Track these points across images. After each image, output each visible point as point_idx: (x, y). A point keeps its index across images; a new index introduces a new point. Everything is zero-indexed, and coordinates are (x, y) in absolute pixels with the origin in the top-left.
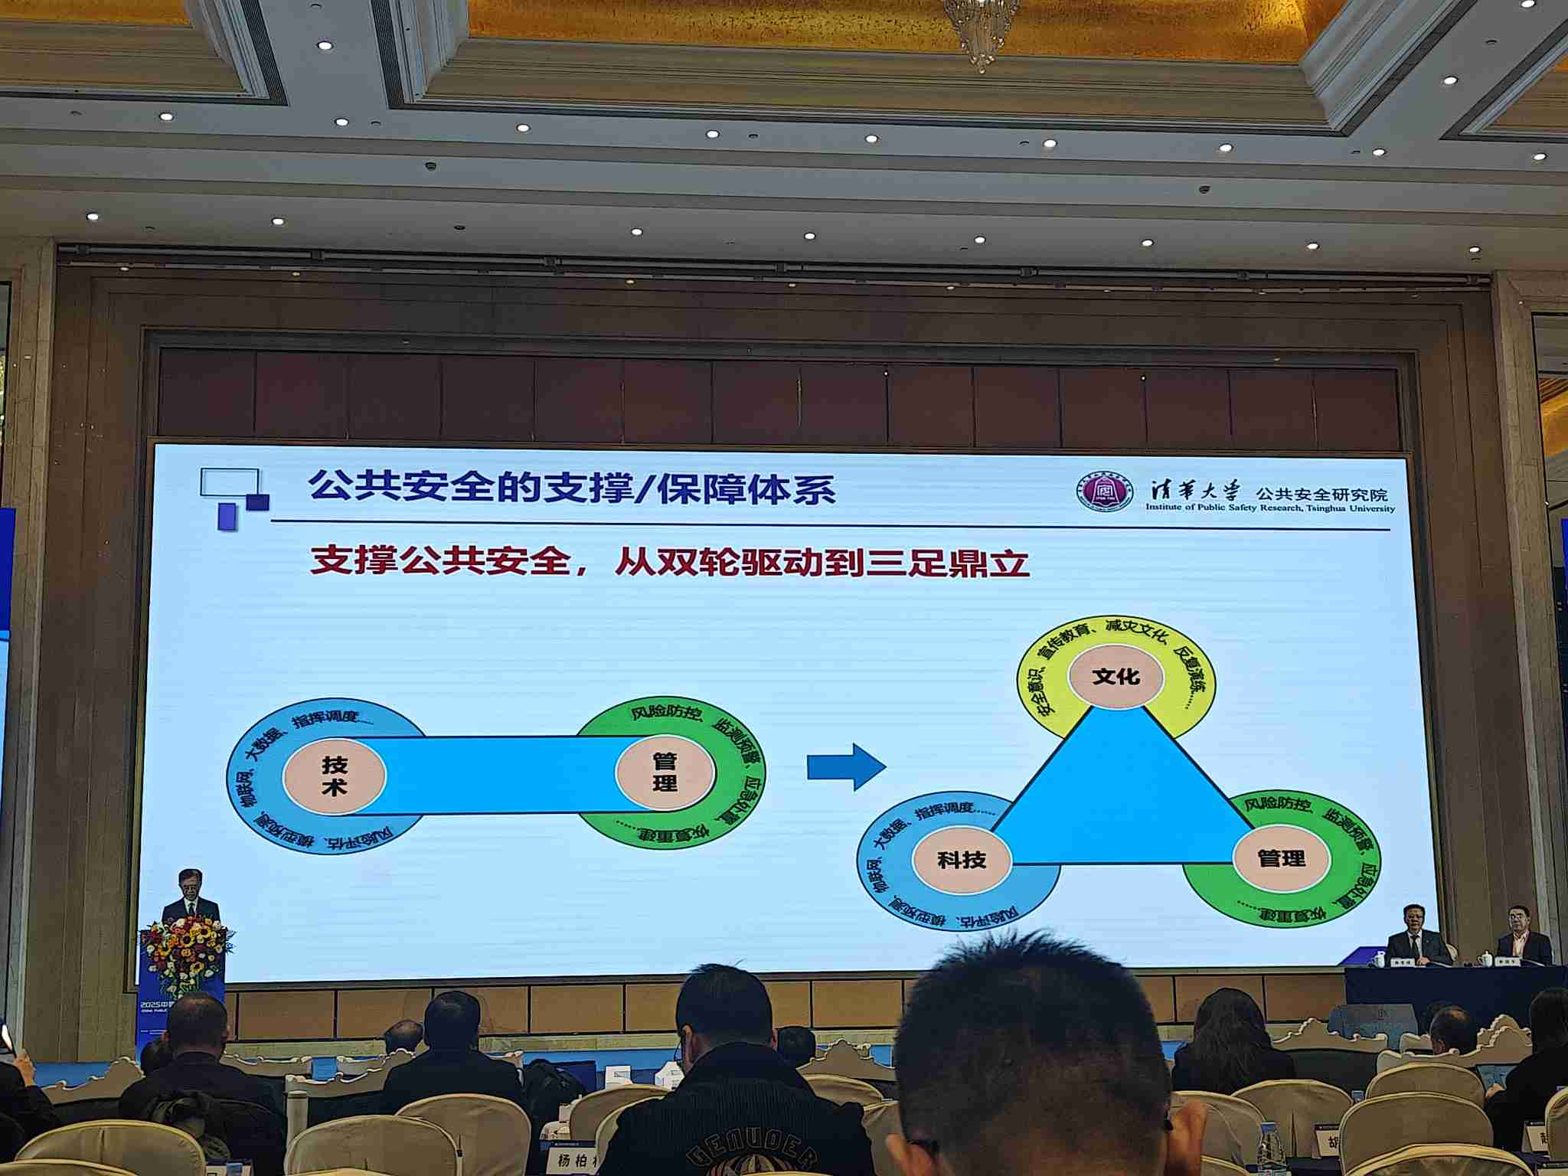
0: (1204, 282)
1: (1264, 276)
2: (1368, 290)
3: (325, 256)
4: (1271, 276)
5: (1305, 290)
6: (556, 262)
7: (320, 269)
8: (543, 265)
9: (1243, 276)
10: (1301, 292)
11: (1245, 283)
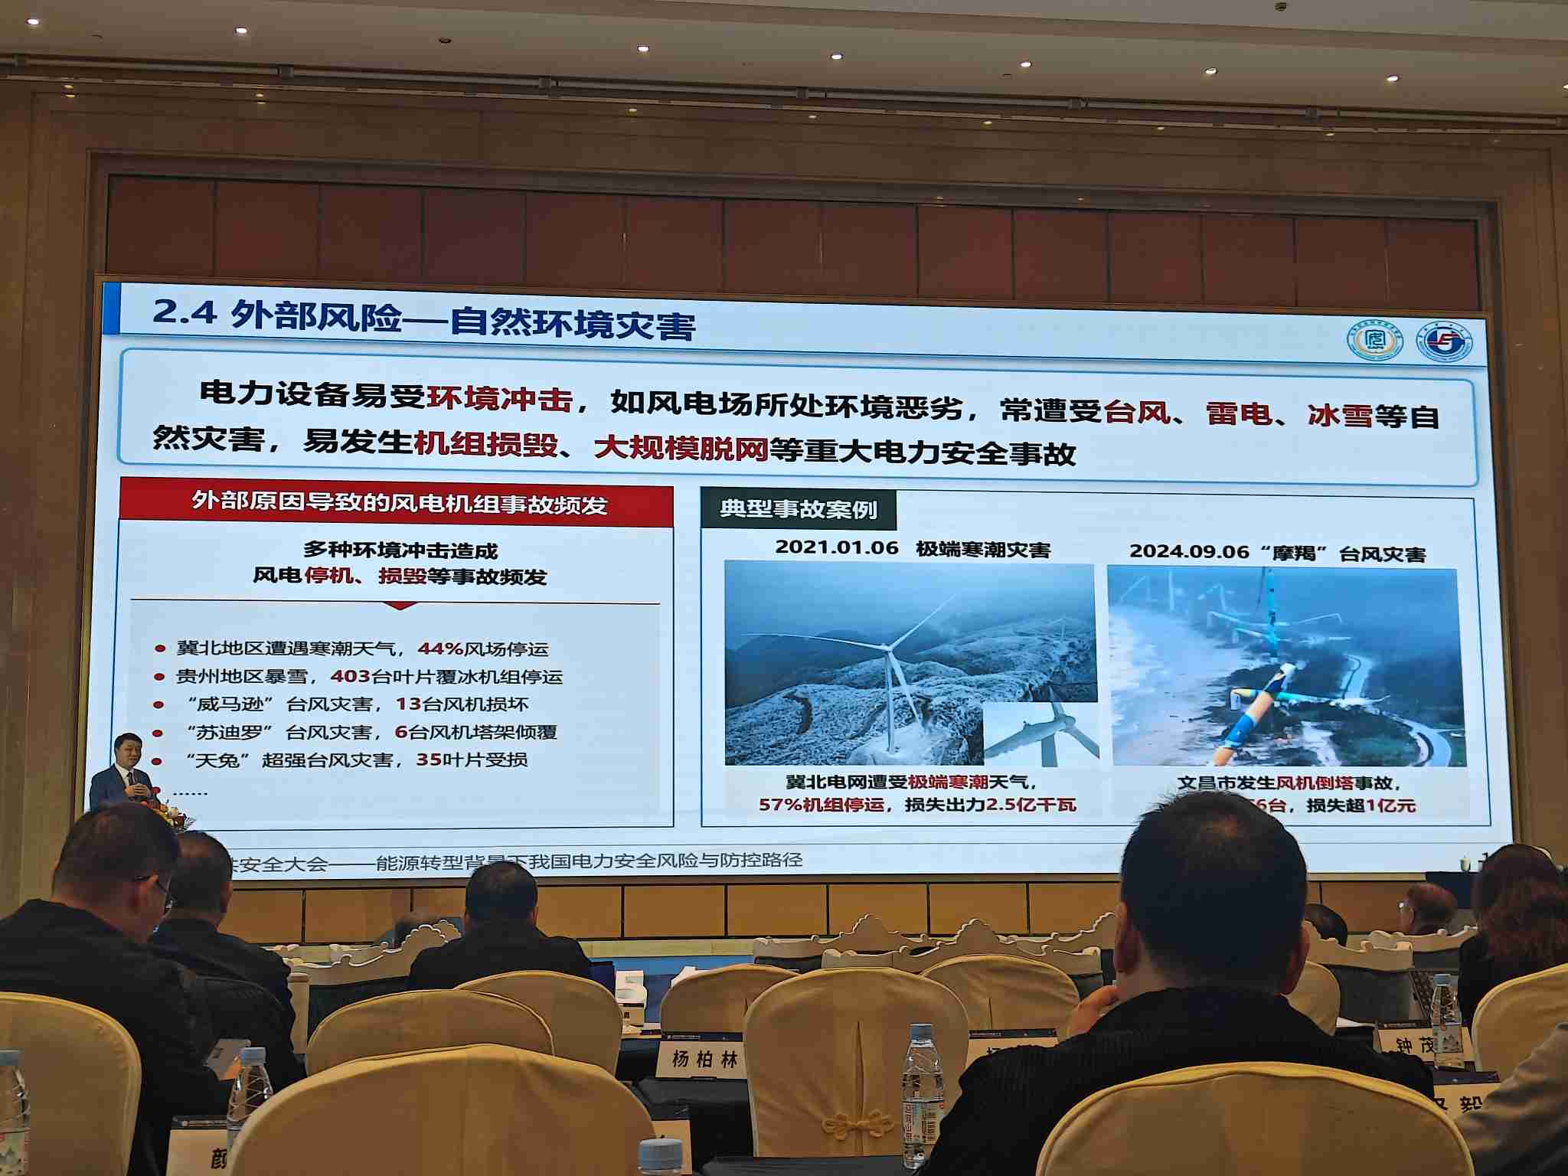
0: (1267, 118)
1: (1334, 113)
2: (1449, 131)
3: (293, 72)
4: (1343, 114)
5: (1381, 130)
6: (552, 84)
7: (286, 87)
8: (536, 87)
9: (1311, 113)
10: (1375, 132)
11: (1311, 120)
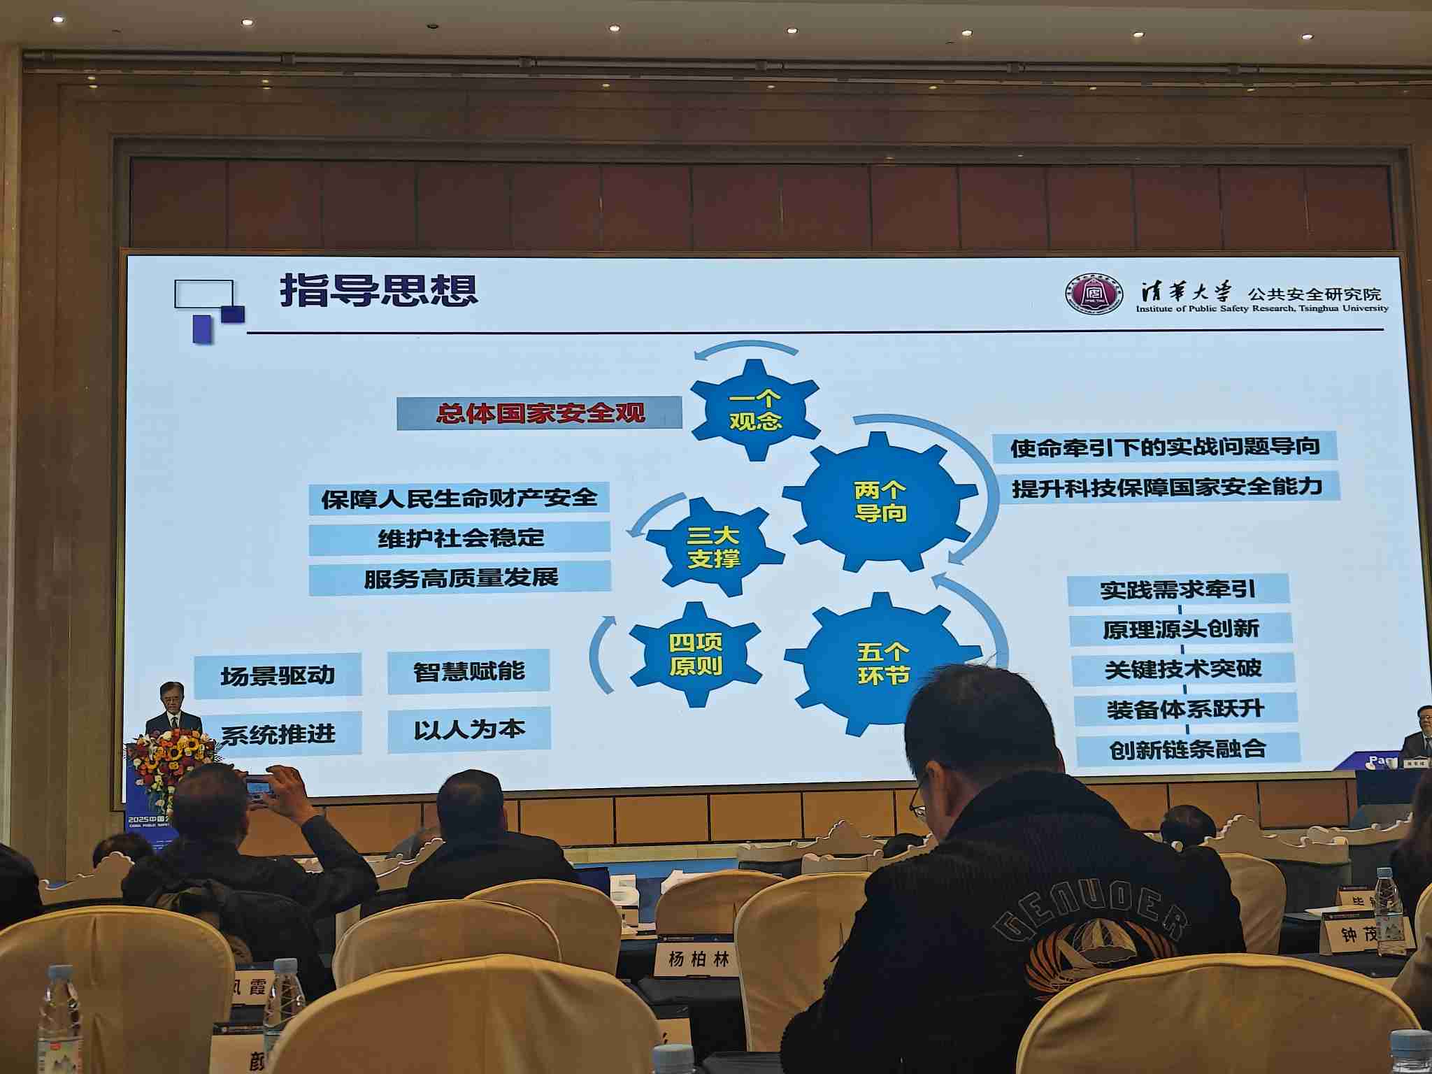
0: (1194, 76)
1: (1254, 70)
2: (1361, 83)
3: (295, 59)
4: (1262, 70)
6: (530, 63)
7: (289, 73)
8: (518, 66)
9: (1233, 71)
10: (1293, 86)
11: (1233, 77)
